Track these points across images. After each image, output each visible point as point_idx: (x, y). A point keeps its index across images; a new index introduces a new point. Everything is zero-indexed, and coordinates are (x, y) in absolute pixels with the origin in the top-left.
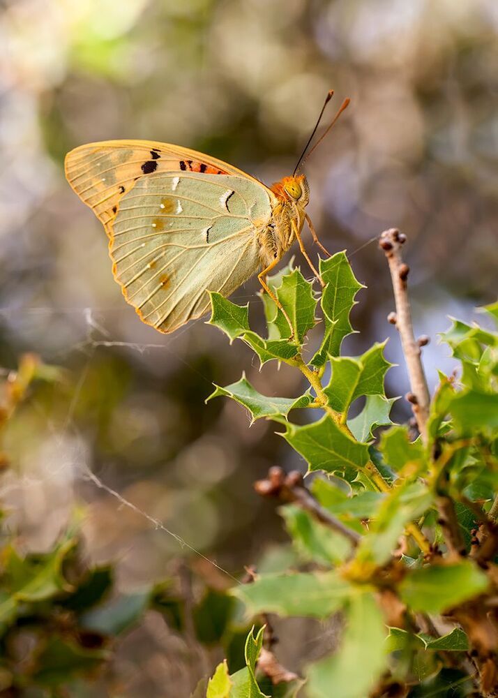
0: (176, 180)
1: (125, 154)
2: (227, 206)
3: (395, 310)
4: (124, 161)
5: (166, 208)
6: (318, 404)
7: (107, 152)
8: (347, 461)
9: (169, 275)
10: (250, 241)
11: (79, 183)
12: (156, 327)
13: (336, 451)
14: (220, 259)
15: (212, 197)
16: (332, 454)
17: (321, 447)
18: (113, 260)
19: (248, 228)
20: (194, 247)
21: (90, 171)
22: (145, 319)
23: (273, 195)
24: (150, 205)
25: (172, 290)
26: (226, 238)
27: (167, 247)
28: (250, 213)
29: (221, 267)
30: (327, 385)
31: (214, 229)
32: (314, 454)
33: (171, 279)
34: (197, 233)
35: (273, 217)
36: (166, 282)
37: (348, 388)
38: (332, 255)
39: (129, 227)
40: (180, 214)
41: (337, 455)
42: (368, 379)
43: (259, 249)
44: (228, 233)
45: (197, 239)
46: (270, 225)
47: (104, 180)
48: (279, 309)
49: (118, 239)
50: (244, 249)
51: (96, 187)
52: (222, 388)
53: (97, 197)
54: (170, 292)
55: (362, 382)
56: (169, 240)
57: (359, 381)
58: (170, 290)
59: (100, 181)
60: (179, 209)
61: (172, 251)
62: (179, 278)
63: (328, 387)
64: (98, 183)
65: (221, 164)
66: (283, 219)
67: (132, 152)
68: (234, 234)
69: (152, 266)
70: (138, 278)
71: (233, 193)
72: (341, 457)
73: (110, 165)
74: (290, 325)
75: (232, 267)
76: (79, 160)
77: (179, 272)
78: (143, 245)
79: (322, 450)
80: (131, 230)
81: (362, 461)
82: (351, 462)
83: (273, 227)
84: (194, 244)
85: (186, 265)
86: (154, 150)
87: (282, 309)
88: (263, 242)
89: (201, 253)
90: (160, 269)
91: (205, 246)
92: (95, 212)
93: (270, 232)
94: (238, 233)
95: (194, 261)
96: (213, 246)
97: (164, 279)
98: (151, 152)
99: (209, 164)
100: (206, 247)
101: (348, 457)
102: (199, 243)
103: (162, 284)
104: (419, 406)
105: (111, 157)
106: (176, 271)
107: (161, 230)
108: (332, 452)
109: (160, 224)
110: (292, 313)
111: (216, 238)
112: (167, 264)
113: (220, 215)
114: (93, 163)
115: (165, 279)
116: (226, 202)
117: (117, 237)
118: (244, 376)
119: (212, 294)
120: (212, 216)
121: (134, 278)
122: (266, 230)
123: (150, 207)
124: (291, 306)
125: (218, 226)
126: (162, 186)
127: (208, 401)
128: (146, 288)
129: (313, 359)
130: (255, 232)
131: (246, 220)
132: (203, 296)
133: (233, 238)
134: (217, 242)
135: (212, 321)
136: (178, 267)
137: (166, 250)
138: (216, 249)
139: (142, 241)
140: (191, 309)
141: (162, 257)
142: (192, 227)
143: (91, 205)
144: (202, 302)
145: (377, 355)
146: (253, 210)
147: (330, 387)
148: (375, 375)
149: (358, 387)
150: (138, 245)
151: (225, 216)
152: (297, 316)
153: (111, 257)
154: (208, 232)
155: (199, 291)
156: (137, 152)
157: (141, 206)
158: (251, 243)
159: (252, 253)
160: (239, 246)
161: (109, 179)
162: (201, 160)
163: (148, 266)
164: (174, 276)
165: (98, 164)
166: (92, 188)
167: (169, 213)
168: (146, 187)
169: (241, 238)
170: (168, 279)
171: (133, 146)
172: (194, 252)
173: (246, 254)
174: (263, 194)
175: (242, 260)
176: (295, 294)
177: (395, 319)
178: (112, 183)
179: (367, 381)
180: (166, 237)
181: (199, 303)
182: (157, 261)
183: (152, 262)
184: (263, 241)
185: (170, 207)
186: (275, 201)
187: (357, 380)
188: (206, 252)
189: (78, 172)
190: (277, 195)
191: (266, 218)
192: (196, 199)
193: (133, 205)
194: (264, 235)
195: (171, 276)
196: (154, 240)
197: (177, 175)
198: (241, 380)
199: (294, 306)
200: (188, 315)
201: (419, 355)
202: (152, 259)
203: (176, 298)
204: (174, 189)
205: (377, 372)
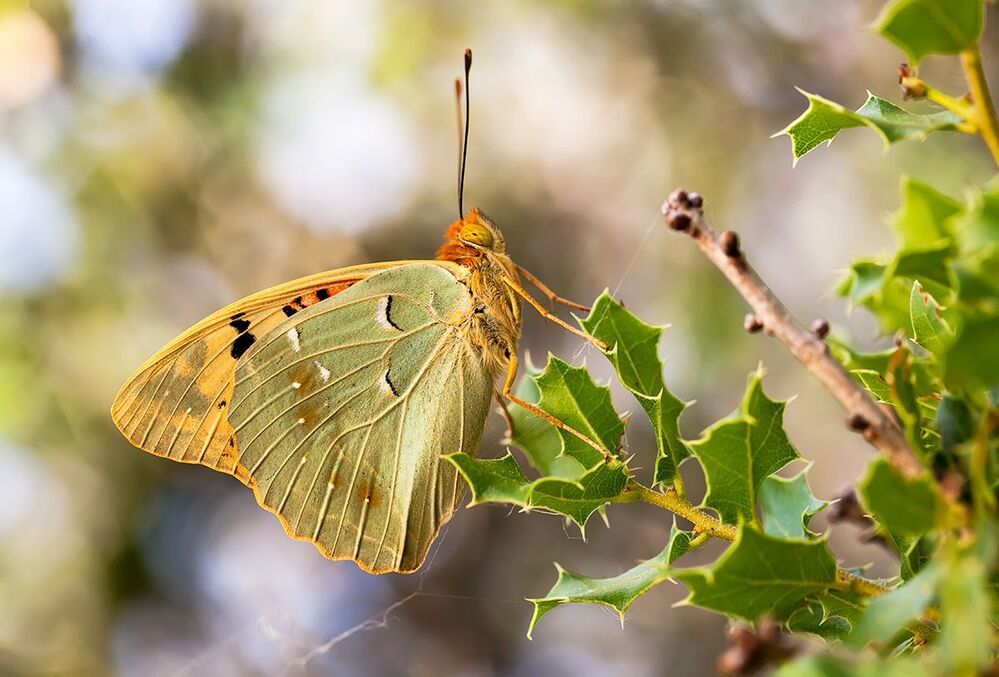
0: (293, 335)
1: (196, 352)
2: (393, 325)
3: (750, 310)
4: (202, 364)
5: (304, 384)
6: (703, 535)
7: (168, 367)
8: (805, 583)
9: (369, 481)
10: (461, 354)
11: (155, 440)
12: (397, 570)
13: (781, 576)
14: (432, 407)
15: (363, 324)
16: (779, 586)
17: (756, 583)
18: (272, 511)
19: (446, 335)
20: (381, 415)
21: (160, 412)
22: (374, 569)
23: (453, 265)
24: (277, 396)
25: (388, 499)
26: (421, 372)
27: (341, 442)
28: (435, 312)
29: (442, 419)
30: (705, 493)
31: (395, 369)
32: (751, 603)
33: (376, 485)
34: (373, 392)
35: (475, 295)
36: (371, 493)
37: (741, 476)
38: (591, 306)
39: (266, 448)
40: (330, 379)
41: (787, 582)
42: (764, 443)
43: (479, 355)
44: (420, 362)
45: (378, 401)
46: (477, 311)
47: (189, 410)
48: (561, 430)
49: (261, 475)
50: (460, 370)
51: (185, 429)
52: (543, 600)
53: (197, 441)
54: (387, 504)
55: (756, 453)
56: (338, 429)
57: (753, 454)
58: (384, 501)
59: (185, 416)
60: (325, 374)
61: (352, 442)
62: (387, 475)
63: (708, 494)
64: (185, 422)
65: (346, 273)
66: (490, 291)
67: (203, 343)
68: (431, 358)
69: (335, 483)
70: (326, 513)
71: (390, 299)
72: (793, 583)
73: (184, 383)
74: (590, 442)
75: (459, 408)
76: (133, 405)
77: (382, 466)
78: (304, 460)
79: (761, 588)
80: (272, 450)
81: (827, 573)
82: (812, 583)
83: (482, 311)
84: (378, 410)
85: (385, 450)
86: (233, 318)
87: (565, 427)
88: (481, 343)
89: (397, 419)
90: (350, 481)
91: (396, 403)
92: (209, 466)
93: (483, 323)
94: (435, 352)
95: (394, 437)
96: (410, 396)
97: (364, 490)
98: (231, 324)
99: (327, 284)
100: (399, 405)
101: (803, 576)
102: (384, 404)
103: (367, 500)
104: (874, 428)
105: (178, 371)
106: (377, 469)
107: (316, 422)
108: (777, 582)
109: (308, 413)
110: (583, 425)
111: (406, 381)
112: (357, 466)
113: (391, 345)
114: (157, 397)
115: (368, 490)
116: (389, 319)
117: (256, 474)
118: (561, 570)
119: (453, 457)
120: (380, 353)
121: (321, 517)
122: (476, 322)
123: (278, 398)
124: (575, 415)
125: (399, 362)
126: (277, 357)
127: (531, 635)
128: (348, 522)
129: (656, 472)
130: (460, 335)
131: (435, 328)
132: (441, 479)
133: (432, 364)
134: (412, 385)
135: (477, 497)
136: (376, 460)
137: (341, 446)
138: (417, 397)
139: (298, 455)
140: (432, 509)
141: (342, 461)
142: (360, 388)
143: (196, 458)
144: (444, 487)
145: (757, 398)
146: (437, 305)
147: (712, 491)
148: (770, 432)
149: (755, 466)
150: (297, 465)
151: (401, 339)
152: (592, 426)
153: (266, 508)
154: (388, 381)
155: (431, 474)
156: (210, 336)
157: (264, 405)
158: (464, 354)
159: (474, 369)
160: (449, 370)
161: (196, 403)
162: (313, 287)
163: (331, 486)
164: (379, 478)
165: (167, 393)
166: (179, 434)
167: (312, 389)
168: (254, 372)
169: (444, 357)
170: (372, 487)
171: (199, 333)
172: (386, 423)
173: (467, 377)
174: (436, 272)
175: (466, 388)
176: (569, 395)
177: (759, 321)
178: (205, 407)
179: (763, 448)
180: (330, 427)
181: (441, 493)
182: (338, 471)
183: (333, 476)
184: (481, 340)
185: (309, 380)
186: (463, 271)
187: (749, 455)
188: (404, 410)
189: (144, 424)
190: (458, 261)
191: (465, 305)
192: (340, 344)
193: (252, 412)
194: (477, 330)
195: (373, 480)
196: (315, 443)
197: (288, 326)
198: (561, 576)
199: (579, 412)
200: (433, 520)
201: (827, 352)
202: (330, 472)
203: (400, 507)
204: (297, 347)
205: (771, 426)
